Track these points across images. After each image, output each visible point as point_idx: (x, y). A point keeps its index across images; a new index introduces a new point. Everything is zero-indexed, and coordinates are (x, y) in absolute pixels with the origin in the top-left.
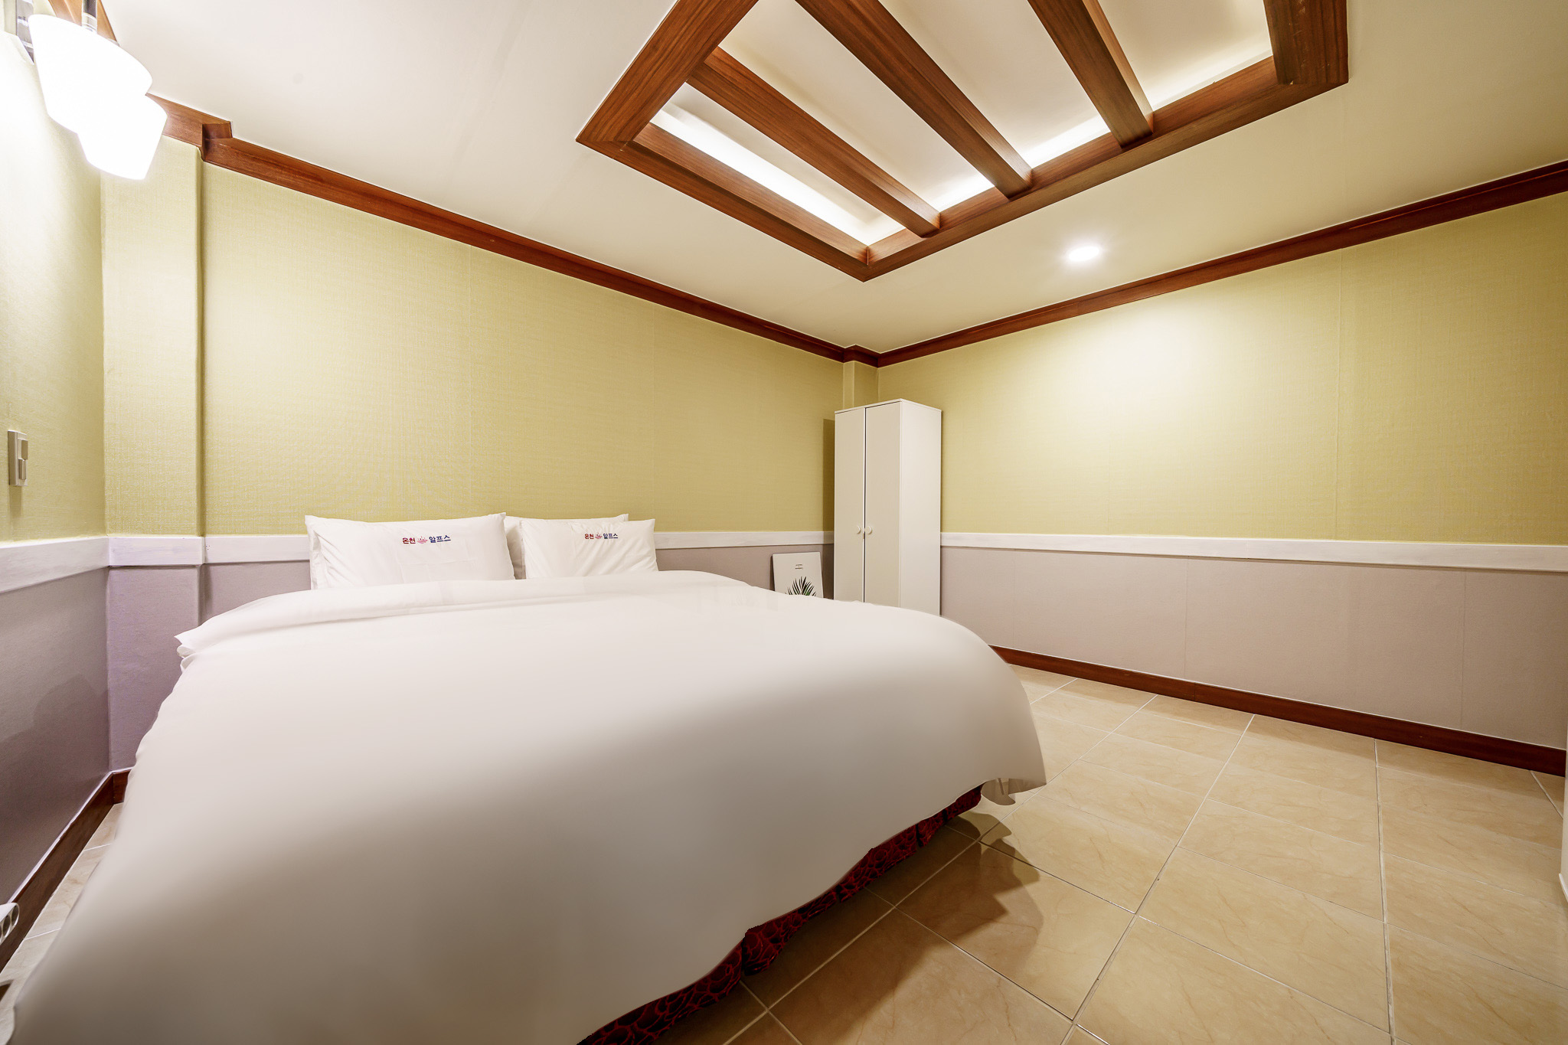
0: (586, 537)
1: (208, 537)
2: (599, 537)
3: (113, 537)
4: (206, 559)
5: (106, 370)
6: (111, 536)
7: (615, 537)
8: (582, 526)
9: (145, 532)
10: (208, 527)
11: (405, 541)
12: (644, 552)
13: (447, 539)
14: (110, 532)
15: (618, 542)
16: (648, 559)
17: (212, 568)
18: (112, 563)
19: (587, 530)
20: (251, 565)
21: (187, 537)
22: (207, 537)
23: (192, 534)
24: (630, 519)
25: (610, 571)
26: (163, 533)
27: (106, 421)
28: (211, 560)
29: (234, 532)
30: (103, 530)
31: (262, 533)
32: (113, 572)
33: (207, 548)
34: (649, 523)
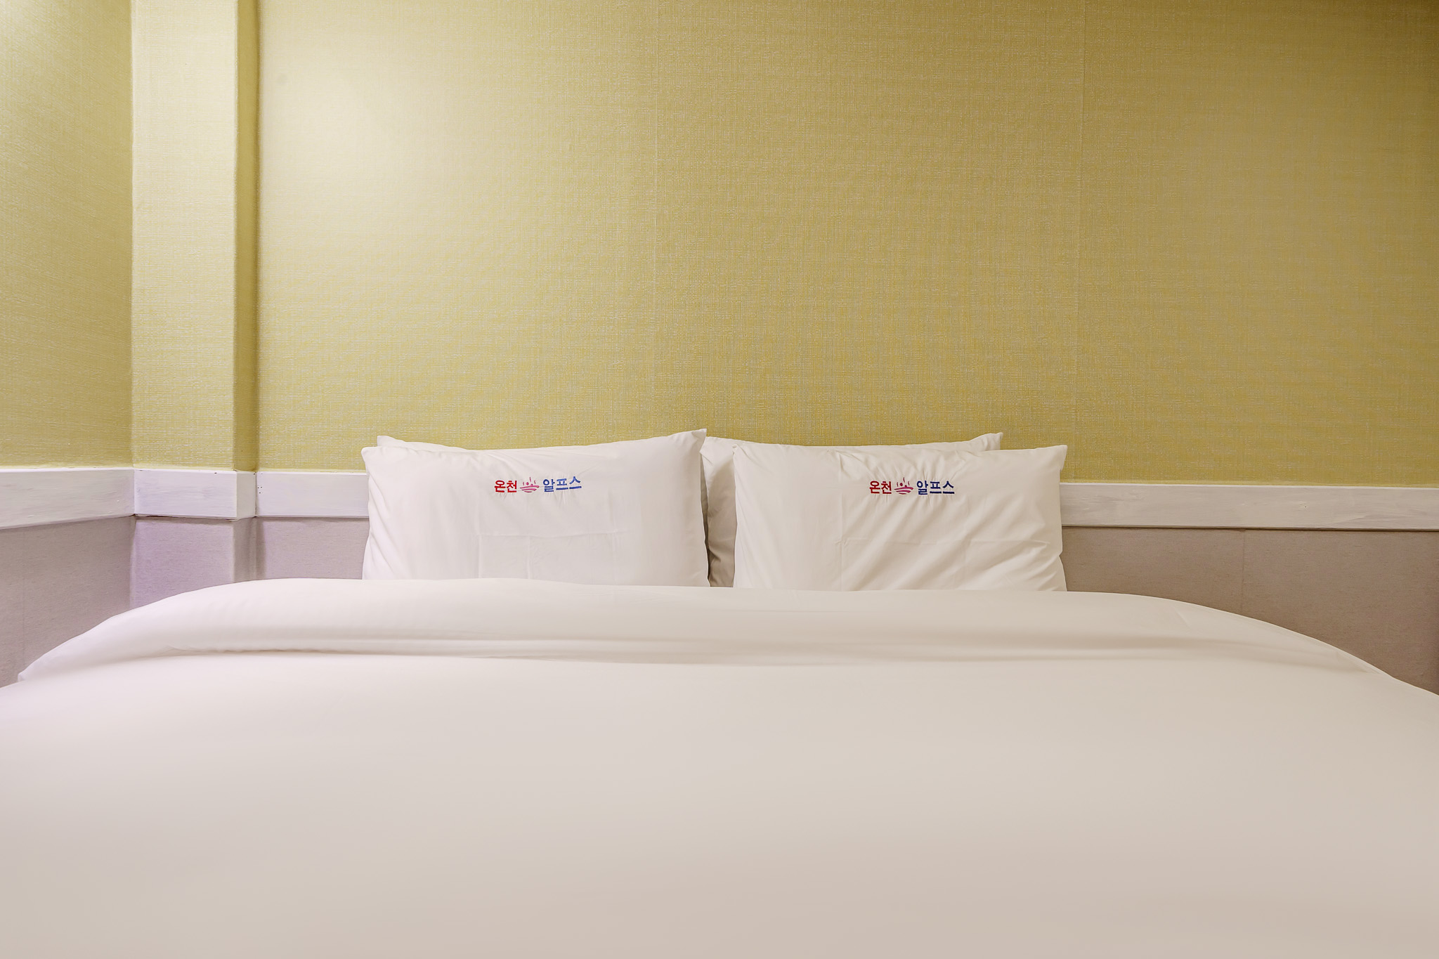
0: (874, 487)
1: (265, 474)
2: (905, 489)
3: (142, 471)
4: (257, 509)
5: (135, 205)
6: (136, 467)
7: (947, 489)
8: (866, 463)
9: (174, 463)
10: (263, 457)
11: (499, 486)
12: (1025, 532)
13: (576, 484)
14: (138, 462)
15: (955, 504)
16: (1034, 552)
17: (266, 524)
18: (137, 510)
19: (876, 472)
20: (313, 522)
21: (220, 471)
22: (259, 473)
23: (227, 466)
24: (1004, 445)
25: (922, 582)
26: (195, 465)
27: (136, 284)
28: (264, 512)
29: (294, 465)
30: (128, 458)
31: (329, 467)
32: (141, 525)
33: (259, 490)
34: (1048, 456)
